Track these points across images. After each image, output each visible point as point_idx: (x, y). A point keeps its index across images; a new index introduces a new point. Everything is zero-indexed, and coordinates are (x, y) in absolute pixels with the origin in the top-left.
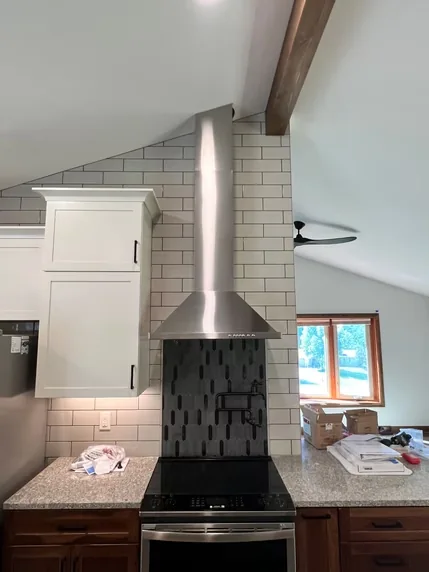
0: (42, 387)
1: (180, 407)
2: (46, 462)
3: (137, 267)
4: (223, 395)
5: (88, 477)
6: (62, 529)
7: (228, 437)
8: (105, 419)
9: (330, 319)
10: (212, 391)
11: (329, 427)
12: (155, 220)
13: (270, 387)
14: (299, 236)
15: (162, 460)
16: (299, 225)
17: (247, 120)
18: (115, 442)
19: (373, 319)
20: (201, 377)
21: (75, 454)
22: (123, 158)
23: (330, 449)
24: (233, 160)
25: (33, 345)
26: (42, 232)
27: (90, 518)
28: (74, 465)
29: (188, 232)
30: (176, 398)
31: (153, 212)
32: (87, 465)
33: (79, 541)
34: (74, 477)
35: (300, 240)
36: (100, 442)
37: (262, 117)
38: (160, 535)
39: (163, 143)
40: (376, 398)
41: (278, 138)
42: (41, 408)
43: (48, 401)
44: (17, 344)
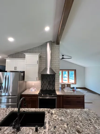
0: (25, 80)
1: (43, 83)
2: (25, 90)
3: (38, 64)
4: (49, 82)
5: (31, 92)
6: (29, 97)
7: (50, 87)
8: (33, 84)
9: (68, 70)
10: (48, 81)
11: (64, 86)
12: (40, 57)
13: (56, 81)
14: (63, 57)
15: (41, 90)
16: (63, 56)
17: (54, 42)
18: (35, 87)
19: (75, 70)
20: (46, 79)
21: (29, 89)
22: (36, 48)
23: (64, 89)
24: (51, 48)
25: (24, 74)
26: (25, 59)
27: (31, 96)
28: (29, 90)
29: (45, 59)
30: (43, 82)
31: (40, 56)
32: (31, 90)
33: (31, 98)
34: (29, 91)
35: (63, 58)
36: (33, 87)
37: (56, 42)
38: (41, 98)
39: (41, 46)
40: (75, 83)
41: (58, 45)
42: (25, 83)
43: (26, 82)
44: (22, 74)
